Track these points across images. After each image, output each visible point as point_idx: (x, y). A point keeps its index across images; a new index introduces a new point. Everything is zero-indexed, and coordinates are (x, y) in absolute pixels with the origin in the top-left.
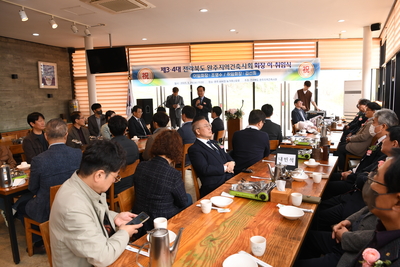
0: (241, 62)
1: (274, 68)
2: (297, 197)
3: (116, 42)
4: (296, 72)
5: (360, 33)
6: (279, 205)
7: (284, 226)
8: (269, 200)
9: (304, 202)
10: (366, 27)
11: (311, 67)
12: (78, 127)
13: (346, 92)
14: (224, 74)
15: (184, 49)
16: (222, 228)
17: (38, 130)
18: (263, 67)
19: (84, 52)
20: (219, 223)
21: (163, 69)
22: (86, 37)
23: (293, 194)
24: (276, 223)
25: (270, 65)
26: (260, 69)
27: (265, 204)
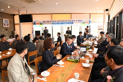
0: (67, 20)
1: (77, 22)
2: (88, 61)
3: (29, 13)
4: (84, 23)
5: (103, 12)
6: (82, 63)
7: (84, 70)
8: (79, 62)
9: (90, 62)
10: (104, 10)
11: (88, 22)
12: (18, 40)
13: (99, 29)
14: (62, 23)
15: (50, 15)
16: (66, 71)
17: (4, 40)
18: (74, 21)
19: (18, 16)
20: (65, 69)
21: (44, 22)
22: (19, 11)
23: (86, 60)
24: (82, 69)
25: (76, 21)
26: (73, 22)
27: (78, 63)
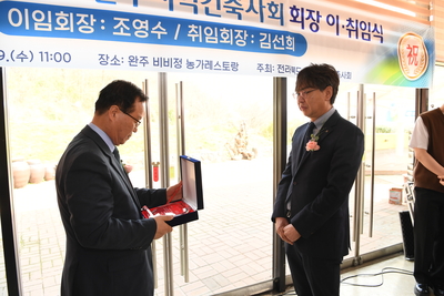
1: (344, 35)
4: (392, 58)
11: (421, 51)
14: (173, 30)
18: (315, 26)
26: (306, 32)
